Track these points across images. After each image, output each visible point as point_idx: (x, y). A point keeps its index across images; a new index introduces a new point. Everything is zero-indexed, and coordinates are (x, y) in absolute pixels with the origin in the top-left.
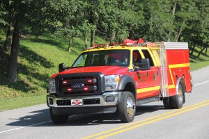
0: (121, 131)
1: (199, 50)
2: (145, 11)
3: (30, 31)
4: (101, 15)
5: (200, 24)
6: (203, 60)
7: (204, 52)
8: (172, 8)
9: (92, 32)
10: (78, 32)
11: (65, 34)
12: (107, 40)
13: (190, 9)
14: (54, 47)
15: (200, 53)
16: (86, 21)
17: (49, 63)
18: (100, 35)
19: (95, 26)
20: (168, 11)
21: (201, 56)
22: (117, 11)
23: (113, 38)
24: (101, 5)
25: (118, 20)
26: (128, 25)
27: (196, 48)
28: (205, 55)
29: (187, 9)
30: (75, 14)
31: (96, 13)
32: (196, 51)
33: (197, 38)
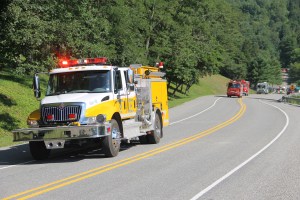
0: (90, 176)
1: (175, 87)
2: (117, 45)
5: (174, 59)
6: (178, 97)
7: (179, 88)
8: (145, 43)
13: (164, 44)
14: (16, 84)
15: (176, 90)
17: (10, 100)
20: (141, 45)
21: (177, 93)
24: (69, 38)
27: (171, 85)
28: (180, 91)
29: (161, 44)
32: (172, 88)
33: (172, 73)
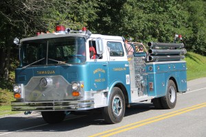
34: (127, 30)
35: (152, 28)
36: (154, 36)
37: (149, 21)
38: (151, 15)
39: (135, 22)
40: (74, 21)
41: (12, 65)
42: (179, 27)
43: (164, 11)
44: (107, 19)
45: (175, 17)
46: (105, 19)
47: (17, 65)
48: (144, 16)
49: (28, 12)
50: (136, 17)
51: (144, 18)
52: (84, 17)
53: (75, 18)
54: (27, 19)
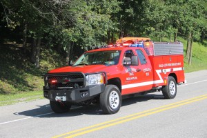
3: (134, 34)
4: (181, 22)
9: (175, 34)
10: (165, 33)
11: (156, 35)
12: (185, 39)
16: (171, 26)
18: (181, 36)
19: (177, 30)
22: (193, 19)
23: (190, 37)
25: (194, 25)
26: (201, 28)
30: (163, 22)
31: (178, 21)
34: (148, 21)
35: (172, 18)
36: (174, 26)
37: (170, 11)
38: (172, 6)
39: (156, 13)
40: (98, 13)
41: (42, 54)
42: (199, 17)
43: (184, 3)
44: (130, 11)
45: (195, 8)
46: (127, 11)
47: (46, 53)
48: (165, 8)
49: (57, 5)
50: (157, 9)
51: (164, 10)
52: (108, 9)
53: (100, 11)
54: (56, 12)
